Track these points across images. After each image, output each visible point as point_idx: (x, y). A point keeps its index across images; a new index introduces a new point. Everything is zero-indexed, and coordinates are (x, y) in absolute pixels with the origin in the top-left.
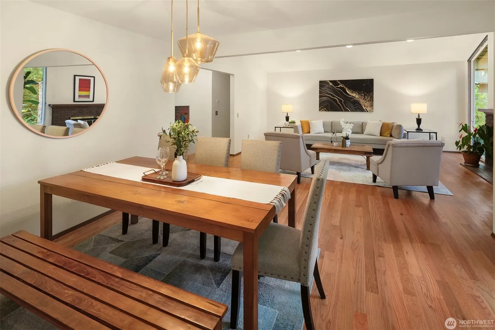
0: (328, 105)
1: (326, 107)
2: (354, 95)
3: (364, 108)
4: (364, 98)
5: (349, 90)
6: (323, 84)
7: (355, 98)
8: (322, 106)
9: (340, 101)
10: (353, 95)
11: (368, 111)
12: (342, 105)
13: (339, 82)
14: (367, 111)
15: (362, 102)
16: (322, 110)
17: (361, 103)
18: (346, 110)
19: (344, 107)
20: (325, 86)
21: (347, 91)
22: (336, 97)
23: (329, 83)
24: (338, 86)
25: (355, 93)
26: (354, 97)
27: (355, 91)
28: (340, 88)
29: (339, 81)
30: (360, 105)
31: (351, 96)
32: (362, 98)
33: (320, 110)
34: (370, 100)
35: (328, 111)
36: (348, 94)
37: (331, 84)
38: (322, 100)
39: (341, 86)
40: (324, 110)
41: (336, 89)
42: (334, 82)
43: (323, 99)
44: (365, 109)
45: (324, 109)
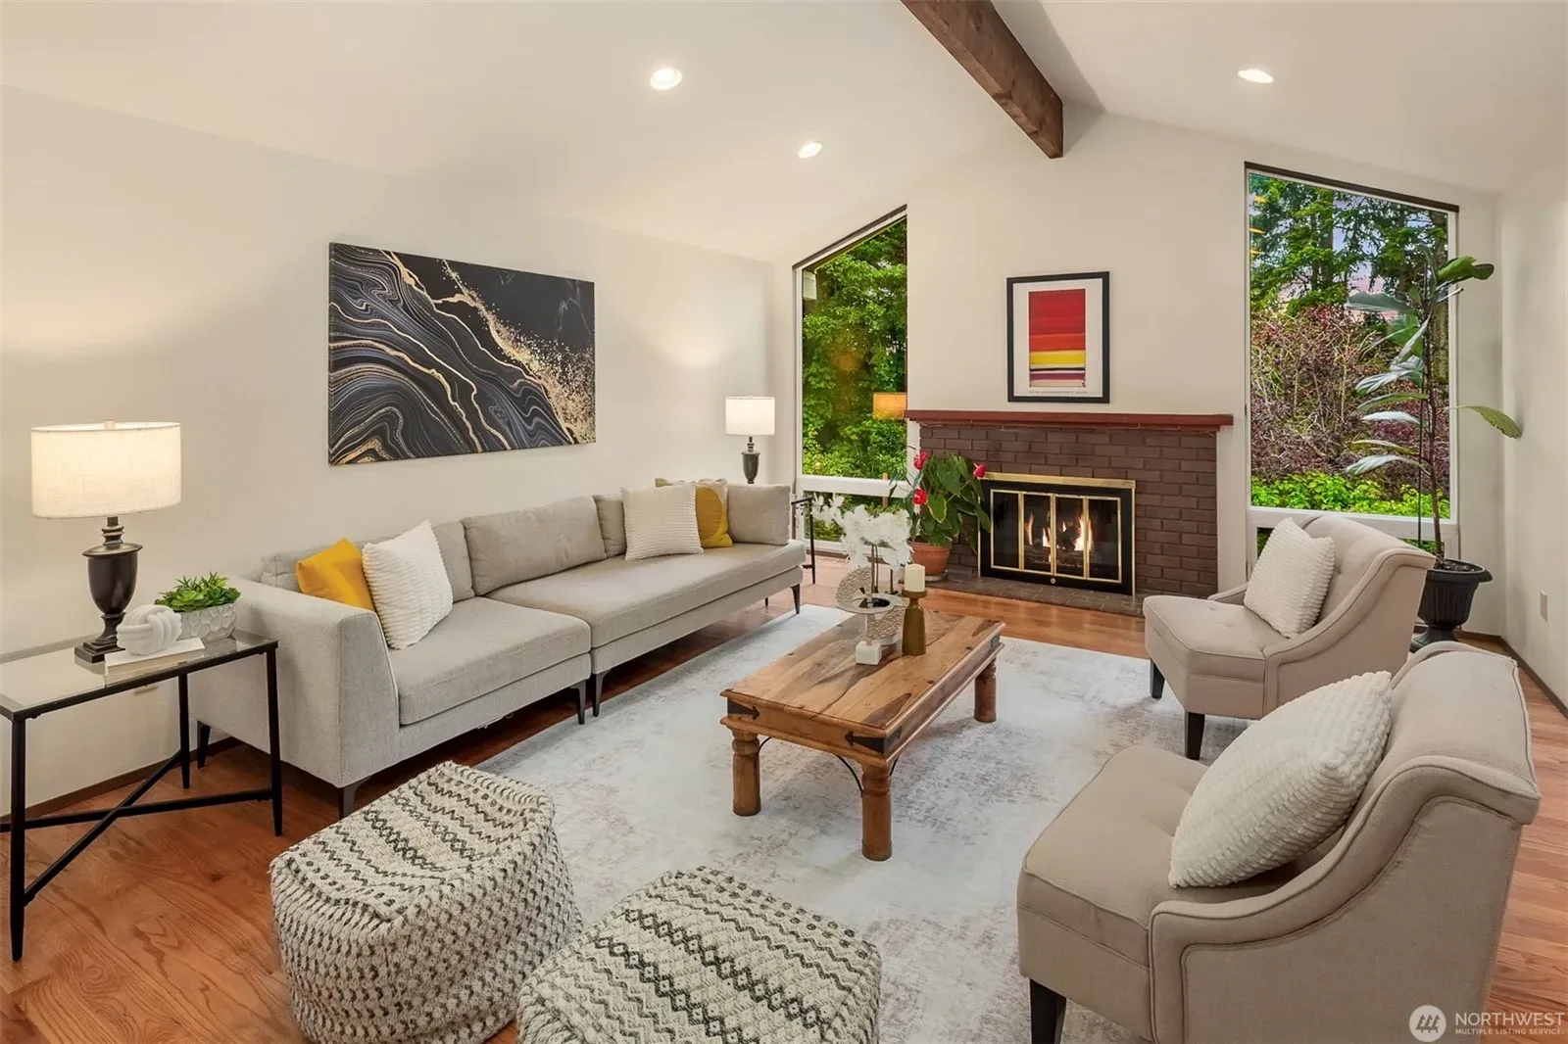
0: (390, 418)
1: (380, 433)
2: (523, 355)
3: (564, 425)
4: (564, 373)
5: (503, 330)
6: (360, 272)
7: (528, 374)
8: (356, 430)
9: (462, 392)
10: (518, 357)
11: (579, 439)
12: (472, 415)
13: (454, 275)
14: (576, 442)
15: (557, 395)
16: (352, 456)
17: (552, 402)
18: (492, 446)
19: (478, 428)
20: (375, 285)
21: (494, 334)
22: (440, 369)
23: (395, 270)
24: (450, 300)
25: (530, 346)
26: (523, 367)
27: (529, 336)
28: (461, 309)
29: (455, 265)
30: (548, 408)
31: (509, 360)
32: (555, 373)
33: (335, 459)
34: (584, 384)
35: (397, 455)
36: (498, 352)
37: (408, 278)
38: (354, 388)
39: (465, 297)
40: (372, 452)
41: (438, 317)
42: (427, 269)
43: (360, 375)
44: (568, 429)
45: (370, 446)
